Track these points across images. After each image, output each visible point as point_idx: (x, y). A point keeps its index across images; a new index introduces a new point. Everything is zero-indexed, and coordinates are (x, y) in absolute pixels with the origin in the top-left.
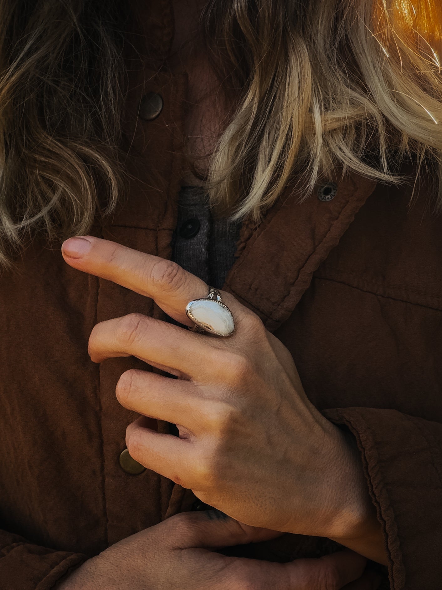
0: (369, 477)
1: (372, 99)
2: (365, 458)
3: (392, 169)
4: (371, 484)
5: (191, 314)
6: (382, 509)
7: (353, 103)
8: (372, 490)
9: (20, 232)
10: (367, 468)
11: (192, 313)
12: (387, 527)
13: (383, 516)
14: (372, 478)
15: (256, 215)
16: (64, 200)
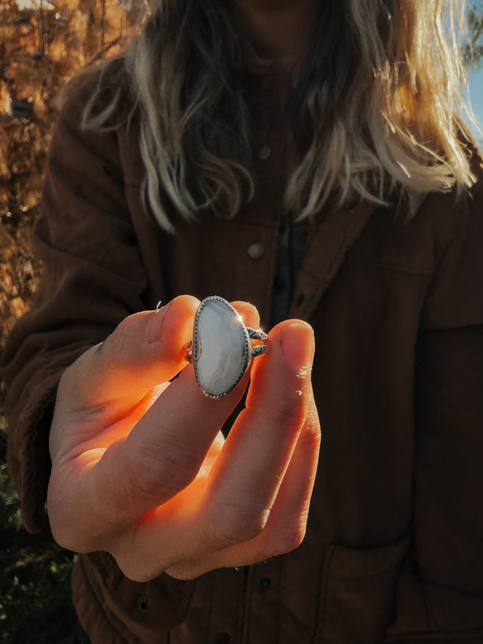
1: (378, 157)
3: (385, 198)
15: (312, 220)
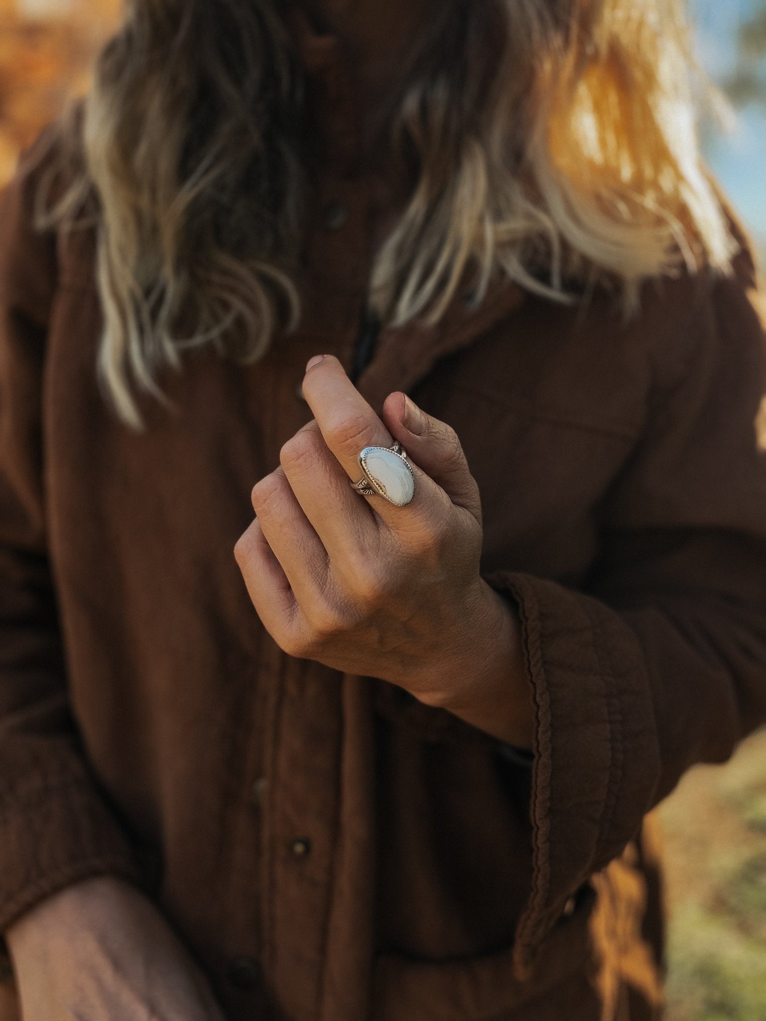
0: (528, 652)
2: (526, 629)
4: (528, 660)
5: (365, 463)
6: (538, 691)
7: (529, 216)
8: (529, 667)
9: (185, 355)
10: (526, 641)
11: (367, 461)
12: (540, 713)
13: (538, 699)
14: (531, 653)
16: (240, 323)
